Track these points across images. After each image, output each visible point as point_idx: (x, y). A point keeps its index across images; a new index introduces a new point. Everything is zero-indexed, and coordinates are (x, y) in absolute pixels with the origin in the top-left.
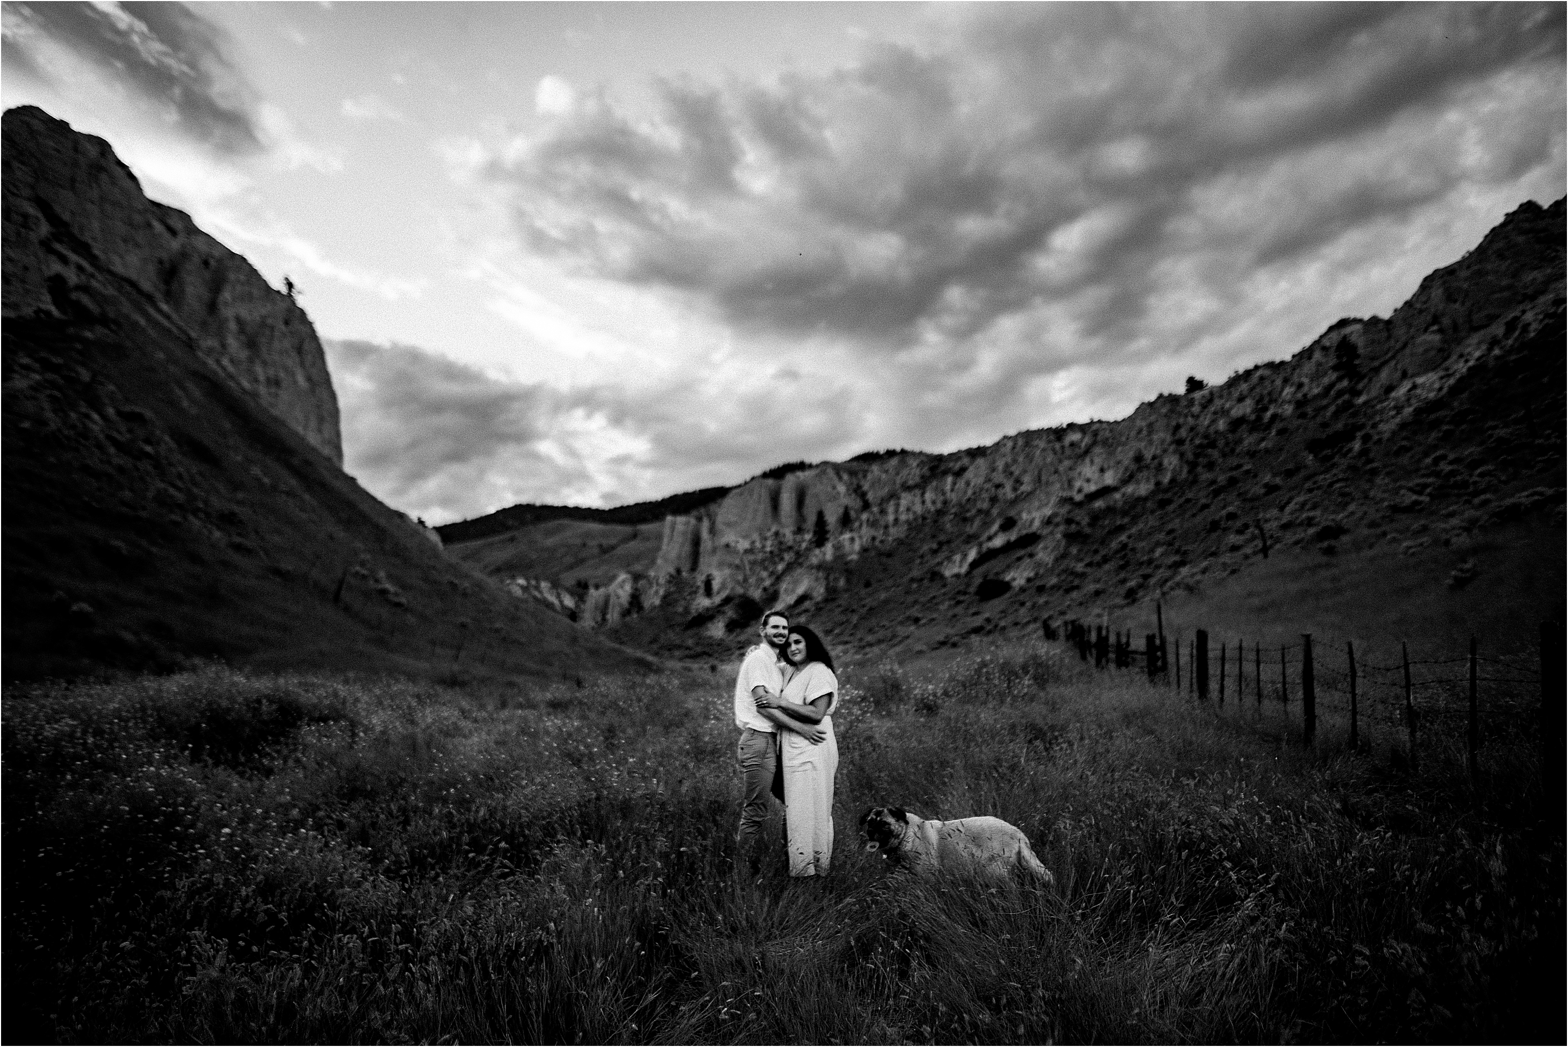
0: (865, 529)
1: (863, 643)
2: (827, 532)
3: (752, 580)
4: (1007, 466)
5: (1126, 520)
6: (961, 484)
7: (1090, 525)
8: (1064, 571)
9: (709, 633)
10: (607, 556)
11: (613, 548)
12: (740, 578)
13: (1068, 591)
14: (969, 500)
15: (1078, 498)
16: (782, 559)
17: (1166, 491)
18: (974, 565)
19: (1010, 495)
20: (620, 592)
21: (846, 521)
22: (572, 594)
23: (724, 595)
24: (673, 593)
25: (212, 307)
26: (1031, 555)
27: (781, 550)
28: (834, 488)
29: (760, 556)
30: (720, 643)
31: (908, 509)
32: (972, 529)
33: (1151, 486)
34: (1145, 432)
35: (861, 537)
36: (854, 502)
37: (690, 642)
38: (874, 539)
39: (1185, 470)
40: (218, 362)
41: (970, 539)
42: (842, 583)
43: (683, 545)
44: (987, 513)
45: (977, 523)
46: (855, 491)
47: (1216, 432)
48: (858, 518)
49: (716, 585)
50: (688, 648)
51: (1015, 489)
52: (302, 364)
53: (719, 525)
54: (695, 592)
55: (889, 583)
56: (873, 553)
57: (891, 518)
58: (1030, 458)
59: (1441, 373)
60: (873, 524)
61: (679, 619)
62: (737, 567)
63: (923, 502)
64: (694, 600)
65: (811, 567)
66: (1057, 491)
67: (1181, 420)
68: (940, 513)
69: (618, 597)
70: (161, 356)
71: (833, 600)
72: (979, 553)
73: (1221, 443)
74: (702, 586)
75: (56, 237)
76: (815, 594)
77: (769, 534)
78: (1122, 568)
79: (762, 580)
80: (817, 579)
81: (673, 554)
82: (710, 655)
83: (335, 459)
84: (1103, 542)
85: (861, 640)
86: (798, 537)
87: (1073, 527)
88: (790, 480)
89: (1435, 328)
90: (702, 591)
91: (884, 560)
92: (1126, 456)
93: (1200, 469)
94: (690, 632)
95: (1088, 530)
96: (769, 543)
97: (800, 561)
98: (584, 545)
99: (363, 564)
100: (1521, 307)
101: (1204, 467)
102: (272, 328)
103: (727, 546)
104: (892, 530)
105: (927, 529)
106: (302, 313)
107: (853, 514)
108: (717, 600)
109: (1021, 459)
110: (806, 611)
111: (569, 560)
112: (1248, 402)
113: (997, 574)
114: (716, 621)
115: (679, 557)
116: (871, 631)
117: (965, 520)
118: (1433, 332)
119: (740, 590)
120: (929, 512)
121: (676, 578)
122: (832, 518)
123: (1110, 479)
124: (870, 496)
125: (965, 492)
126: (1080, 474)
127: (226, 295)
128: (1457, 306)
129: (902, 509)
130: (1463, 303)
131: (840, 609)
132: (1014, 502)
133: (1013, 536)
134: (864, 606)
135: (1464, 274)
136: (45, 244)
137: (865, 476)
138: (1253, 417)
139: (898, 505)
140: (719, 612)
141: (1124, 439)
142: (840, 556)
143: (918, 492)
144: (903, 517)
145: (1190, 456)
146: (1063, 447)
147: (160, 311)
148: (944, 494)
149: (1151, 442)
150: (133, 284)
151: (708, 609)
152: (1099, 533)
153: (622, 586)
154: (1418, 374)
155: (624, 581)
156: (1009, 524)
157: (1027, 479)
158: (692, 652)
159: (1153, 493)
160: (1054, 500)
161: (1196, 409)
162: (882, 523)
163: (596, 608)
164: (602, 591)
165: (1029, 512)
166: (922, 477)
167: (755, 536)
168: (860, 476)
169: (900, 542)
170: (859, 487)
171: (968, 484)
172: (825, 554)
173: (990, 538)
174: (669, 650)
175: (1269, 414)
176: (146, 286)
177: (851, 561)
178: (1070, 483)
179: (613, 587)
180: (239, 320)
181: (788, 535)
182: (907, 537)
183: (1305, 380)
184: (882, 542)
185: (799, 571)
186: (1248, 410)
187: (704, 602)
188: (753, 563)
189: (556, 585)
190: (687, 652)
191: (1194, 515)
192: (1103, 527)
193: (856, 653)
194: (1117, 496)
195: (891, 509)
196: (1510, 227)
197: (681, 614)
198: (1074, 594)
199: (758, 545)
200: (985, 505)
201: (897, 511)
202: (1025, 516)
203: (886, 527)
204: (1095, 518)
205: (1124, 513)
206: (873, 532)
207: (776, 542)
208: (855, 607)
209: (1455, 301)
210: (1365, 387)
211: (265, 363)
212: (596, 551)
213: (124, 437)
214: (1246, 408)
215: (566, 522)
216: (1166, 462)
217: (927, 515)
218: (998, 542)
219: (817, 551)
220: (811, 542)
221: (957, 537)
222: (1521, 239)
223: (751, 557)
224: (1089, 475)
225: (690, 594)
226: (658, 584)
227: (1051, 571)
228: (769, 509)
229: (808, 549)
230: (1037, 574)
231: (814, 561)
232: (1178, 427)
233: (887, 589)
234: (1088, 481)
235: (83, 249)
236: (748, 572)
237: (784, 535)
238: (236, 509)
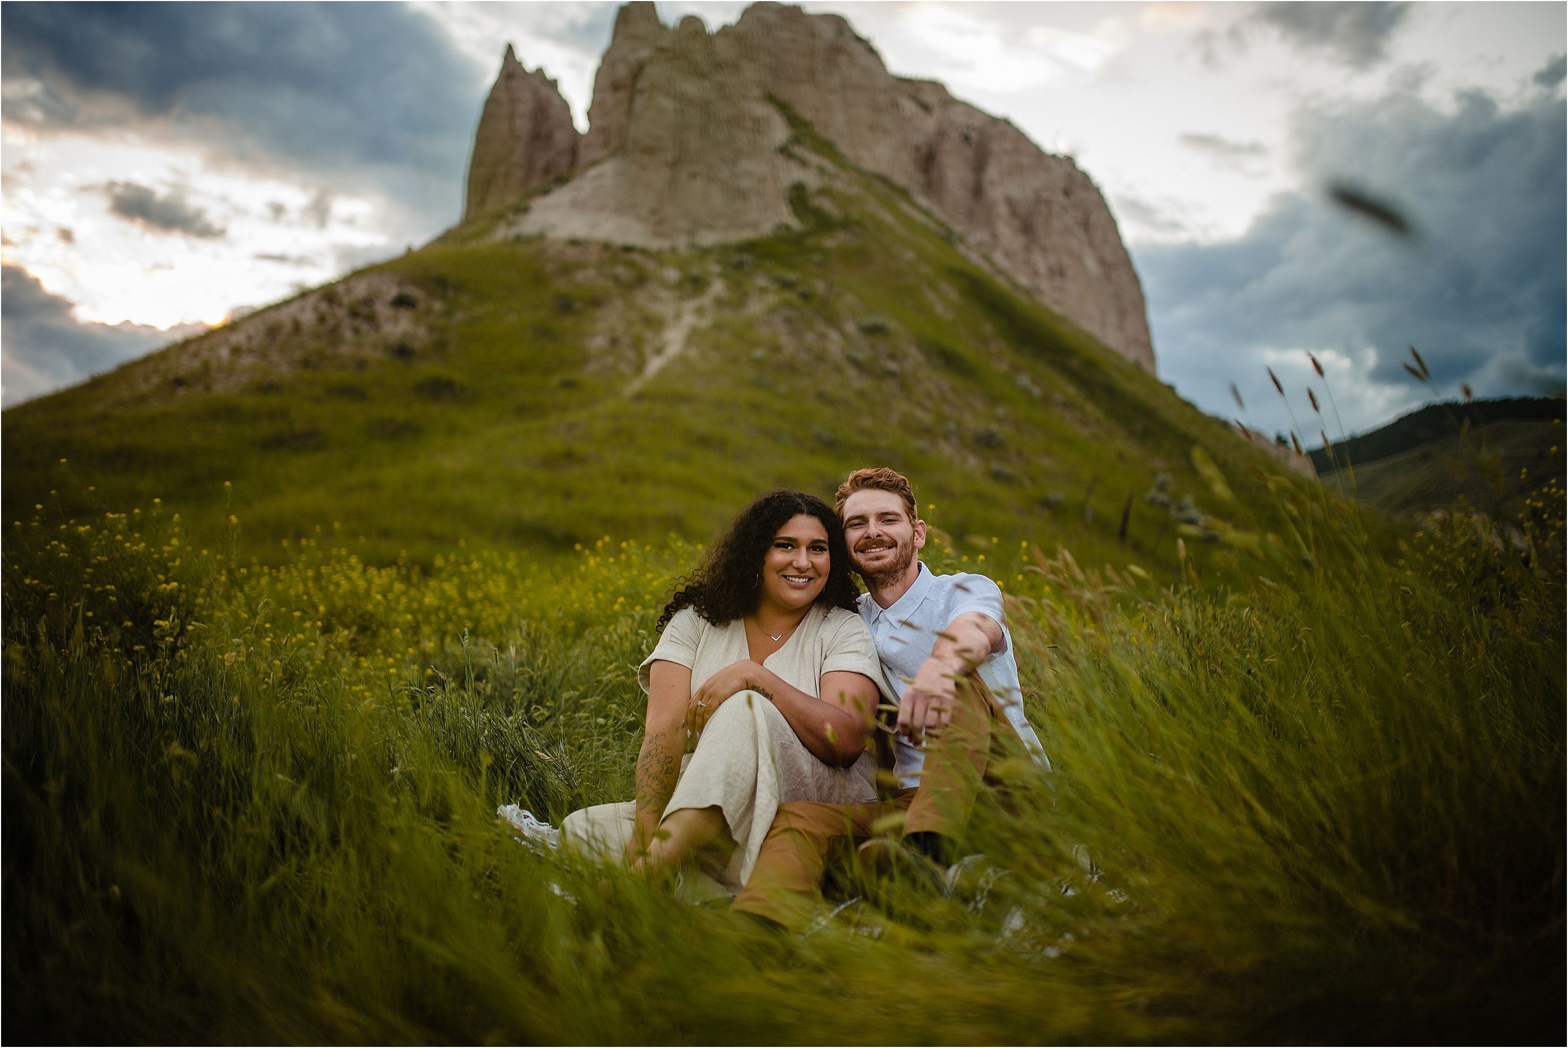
25: (977, 191)
40: (987, 258)
52: (1091, 243)
70: (909, 255)
75: (796, 140)
83: (1146, 365)
99: (1162, 487)
102: (1048, 203)
106: (1085, 177)
127: (992, 172)
136: (784, 151)
147: (915, 205)
150: (884, 180)
176: (900, 179)
180: (1010, 202)
211: (1044, 250)
213: (863, 355)
235: (826, 148)
238: (994, 427)
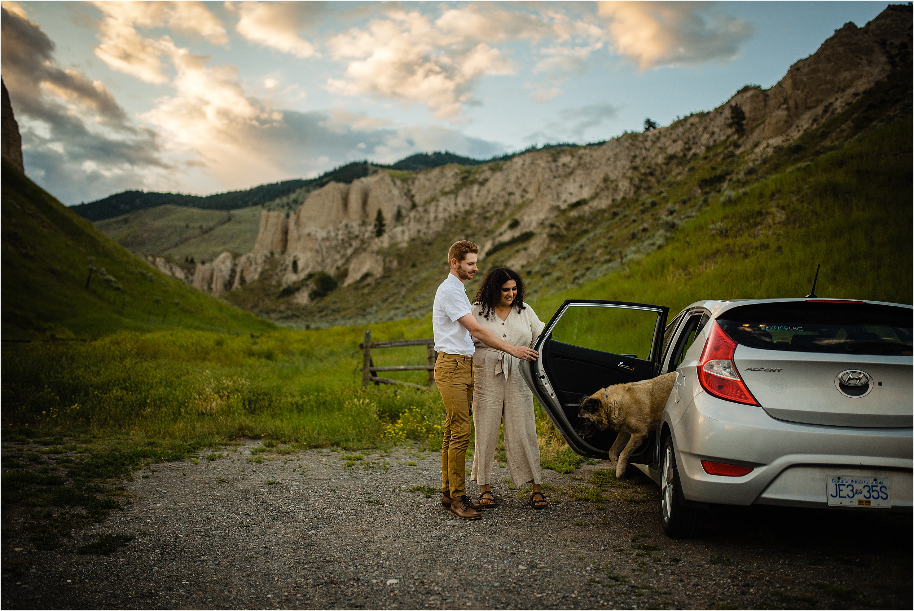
0: (412, 224)
1: (409, 309)
2: (384, 225)
3: (328, 261)
4: (518, 178)
5: (590, 225)
6: (484, 191)
7: (567, 229)
8: (545, 261)
9: (295, 301)
10: (206, 236)
11: (211, 229)
12: (319, 259)
13: (543, 276)
14: (489, 204)
15: (563, 206)
16: (351, 245)
17: (618, 206)
18: (489, 254)
19: (519, 201)
20: (223, 267)
21: (399, 216)
22: (182, 268)
23: (307, 272)
24: (267, 270)
26: (525, 249)
27: (350, 239)
28: (390, 191)
29: (334, 243)
30: (305, 308)
31: (445, 210)
32: (489, 226)
33: (609, 202)
34: (612, 159)
35: (409, 230)
36: (405, 204)
37: (282, 307)
38: (419, 231)
39: (633, 190)
41: (488, 233)
42: (395, 264)
43: (275, 233)
44: (502, 214)
45: (494, 221)
46: (406, 194)
47: (656, 164)
48: (407, 216)
49: (300, 265)
50: (281, 312)
51: (522, 197)
53: (303, 219)
54: (285, 269)
55: (430, 264)
56: (418, 242)
57: (432, 216)
58: (534, 173)
59: (784, 138)
60: (419, 220)
61: (273, 290)
62: (317, 251)
63: (456, 204)
64: (284, 275)
65: (373, 252)
66: (549, 201)
67: (638, 152)
68: (468, 213)
69: (221, 271)
71: (389, 277)
72: (493, 245)
73: (658, 173)
74: (291, 265)
76: (375, 272)
77: (340, 226)
78: (576, 262)
79: (336, 261)
80: (377, 261)
81: (268, 241)
82: (298, 317)
84: (573, 241)
85: (407, 306)
86: (363, 229)
87: (555, 230)
88: (357, 185)
89: (784, 106)
90: (290, 268)
91: (426, 247)
92: (597, 176)
93: (642, 191)
94: (282, 300)
95: (564, 232)
96: (340, 232)
97: (365, 246)
98: (187, 226)
99: (90, 263)
100: (836, 96)
101: (644, 189)
103: (309, 234)
104: (433, 225)
105: (458, 225)
107: (404, 212)
108: (302, 276)
109: (527, 174)
110: (369, 285)
111: (175, 239)
112: (680, 143)
113: (502, 261)
114: (301, 291)
115: (272, 243)
116: (415, 300)
117: (486, 218)
118: (783, 109)
119: (319, 269)
120: (460, 212)
121: (270, 259)
122: (388, 216)
123: (586, 194)
124: (417, 199)
125: (486, 198)
126: (566, 189)
128: (799, 92)
129: (440, 209)
130: (802, 91)
131: (393, 284)
132: (520, 207)
133: (517, 233)
134: (410, 282)
135: (805, 70)
137: (413, 183)
138: (681, 154)
139: (437, 206)
140: (303, 285)
141: (597, 164)
142: (393, 245)
143: (452, 196)
144: (441, 216)
145: (636, 181)
146: (557, 166)
148: (471, 198)
149: (615, 167)
151: (295, 283)
152: (571, 234)
153: (223, 262)
154: (771, 137)
155: (225, 259)
156: (515, 224)
157: (531, 189)
158: (284, 315)
159: (610, 207)
160: (547, 207)
161: (648, 144)
162: (426, 219)
163: (203, 279)
164: (207, 266)
165: (529, 216)
166: (456, 185)
167: (331, 228)
168: (410, 182)
169: (438, 234)
170: (409, 191)
171: (489, 191)
172: (382, 242)
173: (501, 234)
174: (267, 313)
175: (691, 153)
177: (402, 248)
178: (558, 196)
179: (217, 262)
181: (356, 228)
182: (444, 230)
183: (716, 130)
184: (425, 234)
185: (363, 255)
186: (679, 149)
187: (291, 278)
188: (329, 248)
189: (168, 260)
190: (280, 315)
191: (627, 227)
192: (574, 230)
193: (403, 316)
194: (586, 208)
195: (432, 209)
196: (836, 40)
197: (274, 286)
198: (546, 279)
199: (333, 234)
200: (501, 208)
201: (436, 211)
202: (526, 218)
203: (428, 223)
204: (570, 224)
205: (590, 221)
206: (419, 227)
207: (346, 232)
208: (404, 282)
209: (798, 89)
210: (743, 142)
212: (197, 231)
214: (676, 148)
215: (170, 207)
216: (620, 185)
217: (458, 214)
218: (507, 237)
219: (377, 240)
220: (372, 232)
221: (481, 230)
222: (841, 49)
223: (327, 244)
224: (572, 190)
225: (281, 271)
226: (256, 263)
227: (537, 260)
228: (341, 207)
229: (370, 238)
230: (528, 262)
231: (375, 248)
232: (635, 157)
233: (427, 269)
234: (571, 194)
236: (325, 255)
237: (352, 227)
